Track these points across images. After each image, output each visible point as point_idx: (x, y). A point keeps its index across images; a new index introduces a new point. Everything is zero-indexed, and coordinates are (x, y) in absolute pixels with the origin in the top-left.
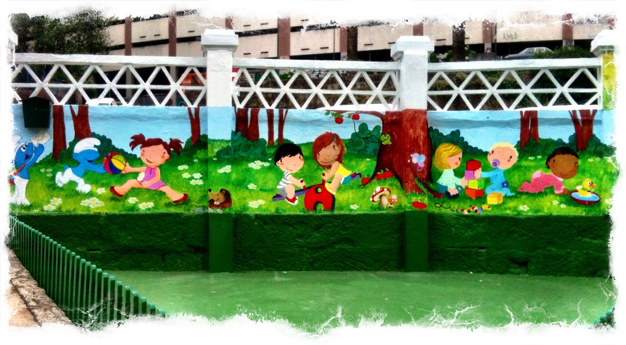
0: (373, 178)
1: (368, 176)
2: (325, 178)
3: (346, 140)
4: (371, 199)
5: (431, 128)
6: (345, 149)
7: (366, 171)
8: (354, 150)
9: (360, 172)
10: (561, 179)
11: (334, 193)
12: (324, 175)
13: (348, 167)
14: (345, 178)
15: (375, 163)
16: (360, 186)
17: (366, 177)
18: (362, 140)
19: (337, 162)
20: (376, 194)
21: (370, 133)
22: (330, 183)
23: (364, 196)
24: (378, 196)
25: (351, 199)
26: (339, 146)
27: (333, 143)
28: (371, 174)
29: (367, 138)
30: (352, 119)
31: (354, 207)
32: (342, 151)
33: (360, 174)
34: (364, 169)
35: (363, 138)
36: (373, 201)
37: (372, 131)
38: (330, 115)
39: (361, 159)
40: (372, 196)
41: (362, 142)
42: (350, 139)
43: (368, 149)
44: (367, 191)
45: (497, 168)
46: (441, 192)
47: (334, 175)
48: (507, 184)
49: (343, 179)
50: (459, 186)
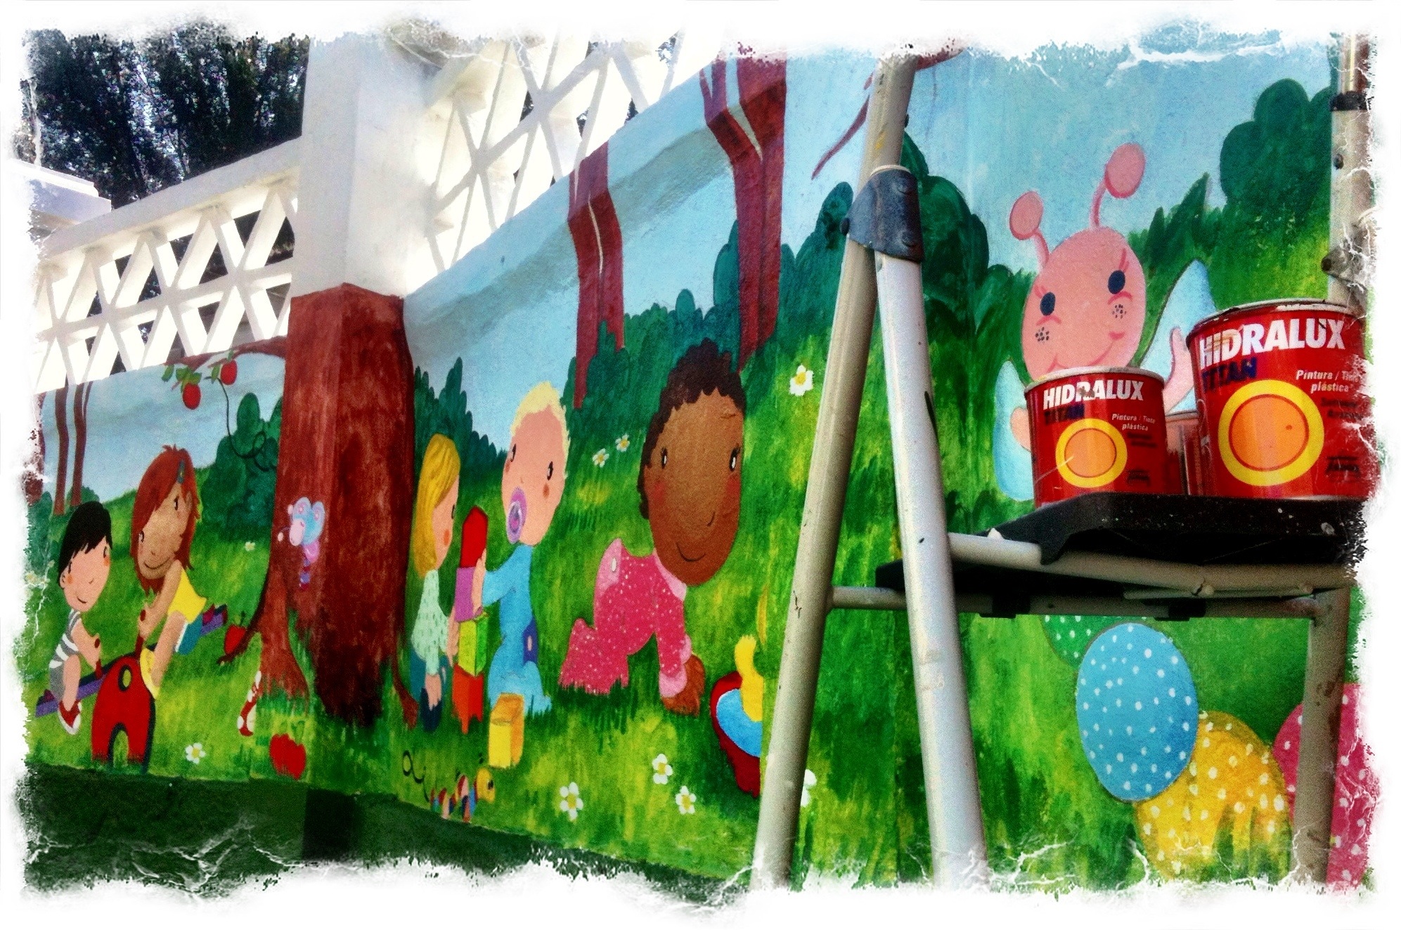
0: (254, 626)
1: (243, 614)
2: (146, 629)
3: (205, 470)
4: (240, 722)
5: (418, 370)
6: (200, 508)
7: (238, 596)
8: (219, 510)
9: (225, 602)
10: (679, 589)
11: (155, 691)
12: (143, 615)
13: (201, 585)
14: (189, 627)
16: (219, 662)
17: (238, 622)
18: (242, 465)
19: (178, 563)
20: (254, 701)
21: (262, 433)
22: (152, 648)
23: (221, 711)
25: (189, 717)
26: (189, 495)
27: (176, 490)
28: (253, 606)
29: (252, 455)
30: (221, 382)
31: (194, 753)
32: (192, 513)
33: (223, 609)
34: (237, 588)
35: (245, 457)
36: (245, 731)
37: (269, 424)
38: (173, 380)
39: (231, 547)
40: (243, 706)
41: (240, 471)
42: (214, 467)
43: (251, 498)
44: (233, 684)
45: (518, 543)
46: (415, 694)
47: (166, 616)
48: (536, 642)
49: (184, 631)
50: (443, 660)
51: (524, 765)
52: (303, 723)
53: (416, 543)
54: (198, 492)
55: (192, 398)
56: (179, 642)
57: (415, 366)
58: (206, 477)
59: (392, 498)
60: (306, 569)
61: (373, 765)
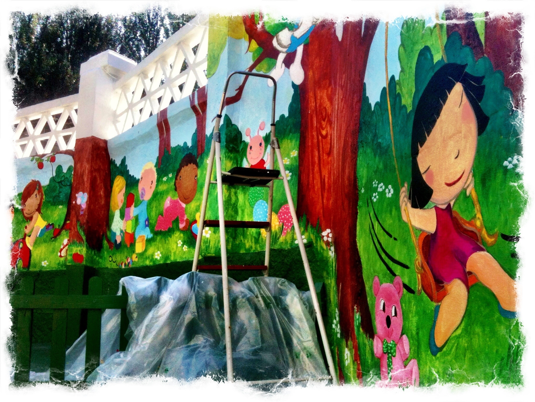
0: (63, 228)
1: (59, 225)
2: (27, 231)
3: (45, 186)
4: (59, 254)
5: (112, 159)
6: (44, 197)
7: (57, 220)
8: (50, 197)
9: (53, 222)
10: (184, 205)
11: (31, 248)
12: (26, 227)
13: (44, 218)
14: (42, 230)
15: (65, 210)
16: (52, 238)
17: (57, 227)
18: (57, 185)
19: (37, 212)
20: (64, 248)
21: (64, 176)
22: (30, 236)
23: (53, 251)
24: (64, 250)
25: (43, 254)
26: (40, 194)
27: (36, 192)
28: (62, 223)
29: (61, 182)
30: (50, 162)
31: (45, 264)
32: (42, 199)
33: (53, 224)
34: (57, 218)
35: (59, 182)
36: (61, 256)
37: (66, 173)
38: (34, 161)
39: (54, 207)
40: (60, 250)
41: (57, 187)
42: (48, 185)
43: (61, 194)
44: (57, 244)
45: (143, 200)
46: (113, 241)
47: (34, 227)
48: (148, 222)
49: (40, 231)
50: (122, 231)
51: (146, 250)
52: (82, 249)
53: (112, 204)
54: (43, 193)
55: (41, 166)
56: (39, 234)
57: (111, 158)
58: (46, 188)
59: (105, 192)
60: (82, 210)
61: (100, 260)
